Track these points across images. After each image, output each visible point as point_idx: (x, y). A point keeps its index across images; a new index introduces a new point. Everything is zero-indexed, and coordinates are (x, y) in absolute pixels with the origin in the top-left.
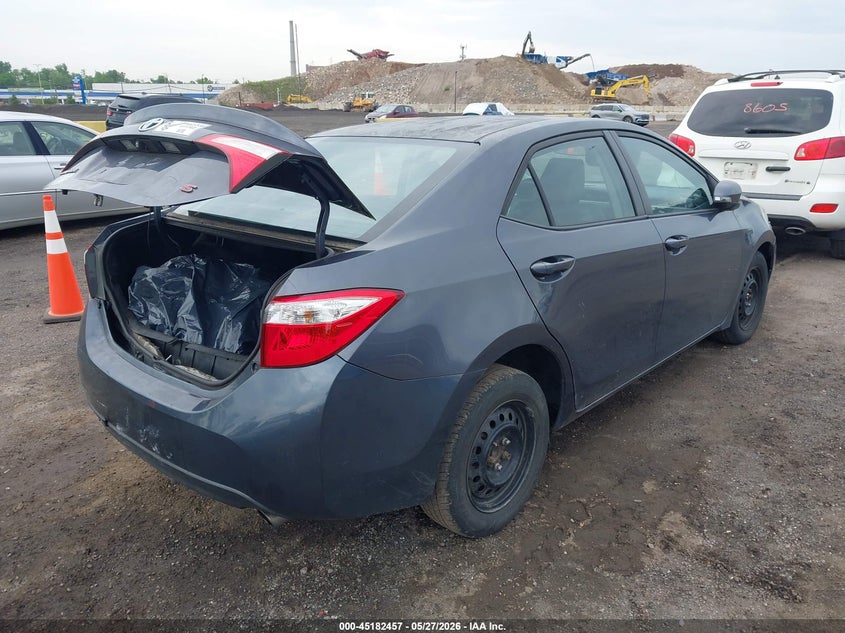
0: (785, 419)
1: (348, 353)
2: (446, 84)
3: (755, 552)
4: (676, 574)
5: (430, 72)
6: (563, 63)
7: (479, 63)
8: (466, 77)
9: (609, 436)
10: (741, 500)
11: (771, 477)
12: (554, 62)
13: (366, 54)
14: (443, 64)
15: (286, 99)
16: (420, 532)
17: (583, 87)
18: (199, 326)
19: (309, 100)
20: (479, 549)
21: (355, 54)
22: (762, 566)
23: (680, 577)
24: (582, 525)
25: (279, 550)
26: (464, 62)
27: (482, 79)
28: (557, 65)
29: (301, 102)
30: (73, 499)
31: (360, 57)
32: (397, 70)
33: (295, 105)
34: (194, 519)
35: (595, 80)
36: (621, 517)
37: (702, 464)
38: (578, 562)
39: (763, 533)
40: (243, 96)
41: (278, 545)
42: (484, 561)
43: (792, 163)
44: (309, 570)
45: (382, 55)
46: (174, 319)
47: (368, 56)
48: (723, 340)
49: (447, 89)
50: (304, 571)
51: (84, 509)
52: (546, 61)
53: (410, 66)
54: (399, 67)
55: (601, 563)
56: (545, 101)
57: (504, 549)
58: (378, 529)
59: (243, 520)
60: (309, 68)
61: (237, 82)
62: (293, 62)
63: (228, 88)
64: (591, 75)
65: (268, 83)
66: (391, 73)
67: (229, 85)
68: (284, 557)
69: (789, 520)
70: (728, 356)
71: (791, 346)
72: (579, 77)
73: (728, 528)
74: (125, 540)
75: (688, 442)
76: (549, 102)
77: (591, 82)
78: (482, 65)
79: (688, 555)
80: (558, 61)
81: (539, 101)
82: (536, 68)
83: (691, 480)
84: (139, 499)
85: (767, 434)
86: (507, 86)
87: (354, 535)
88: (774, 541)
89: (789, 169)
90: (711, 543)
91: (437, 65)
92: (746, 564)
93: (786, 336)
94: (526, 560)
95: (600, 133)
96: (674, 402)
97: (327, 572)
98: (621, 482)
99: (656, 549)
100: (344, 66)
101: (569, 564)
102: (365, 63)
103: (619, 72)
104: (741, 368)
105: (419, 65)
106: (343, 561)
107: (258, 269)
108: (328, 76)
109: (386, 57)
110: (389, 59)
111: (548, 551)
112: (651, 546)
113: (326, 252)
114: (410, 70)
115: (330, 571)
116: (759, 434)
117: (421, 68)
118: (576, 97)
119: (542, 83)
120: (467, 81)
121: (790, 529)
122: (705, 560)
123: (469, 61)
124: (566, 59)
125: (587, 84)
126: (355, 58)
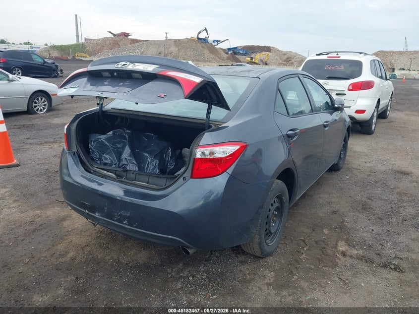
0: (369, 201)
1: (230, 170)
2: (159, 51)
3: (379, 254)
4: (352, 265)
5: (151, 45)
6: (216, 43)
7: (175, 41)
8: (169, 48)
9: (300, 211)
10: (365, 234)
11: (373, 224)
12: (212, 42)
13: (118, 34)
14: (157, 41)
15: (75, 55)
16: (238, 257)
17: (226, 55)
18: (135, 162)
19: (88, 56)
20: (266, 262)
21: (112, 34)
22: (384, 260)
23: (354, 267)
24: (305, 249)
25: (174, 270)
26: (167, 41)
27: (177, 49)
28: (213, 44)
29: (83, 57)
30: (55, 255)
31: (114, 35)
32: (134, 43)
33: (80, 58)
34: (124, 260)
35: (231, 52)
36: (320, 245)
37: (343, 221)
38: (311, 264)
39: (379, 247)
40: (51, 52)
41: (172, 268)
42: (271, 267)
43: (347, 92)
44: (193, 278)
45: (126, 35)
46: (120, 160)
47: (119, 35)
48: (334, 169)
49: (160, 53)
50: (191, 278)
51: (64, 259)
52: (208, 42)
53: (141, 41)
54: (134, 41)
55: (321, 264)
56: (208, 61)
57: (277, 261)
58: (217, 257)
59: (150, 258)
60: (86, 39)
61: (46, 45)
62: (77, 36)
63: (42, 48)
64: (229, 49)
65: (65, 46)
66: (131, 44)
67: (43, 47)
68: (178, 273)
69: (387, 241)
70: (335, 176)
71: (359, 171)
72: (224, 50)
73: (365, 246)
74: (94, 272)
75: (334, 212)
76: (210, 61)
77: (229, 53)
78: (177, 42)
79: (354, 257)
80: (214, 42)
81: (205, 61)
82: (203, 45)
83: (342, 227)
84: (91, 252)
85: (365, 208)
86: (189, 53)
87: (207, 260)
88: (384, 250)
89: (345, 94)
90: (361, 252)
91: (154, 41)
92: (377, 259)
93: (356, 167)
94: (288, 265)
95: (297, 75)
96: (321, 196)
97: (202, 278)
98: (313, 230)
99: (341, 257)
100: (106, 39)
101: (307, 265)
102: (117, 39)
103: (242, 49)
104: (343, 181)
105: (145, 41)
106: (207, 272)
107: (156, 136)
108: (98, 44)
109: (128, 36)
110: (129, 37)
111: (296, 261)
112: (338, 255)
113: (211, 127)
114: (141, 43)
115: (203, 277)
116: (361, 207)
117: (146, 42)
118: (222, 60)
119: (206, 52)
120: (170, 50)
121: (389, 245)
122: (362, 259)
123: (170, 40)
124: (218, 41)
125: (227, 53)
126: (112, 36)
